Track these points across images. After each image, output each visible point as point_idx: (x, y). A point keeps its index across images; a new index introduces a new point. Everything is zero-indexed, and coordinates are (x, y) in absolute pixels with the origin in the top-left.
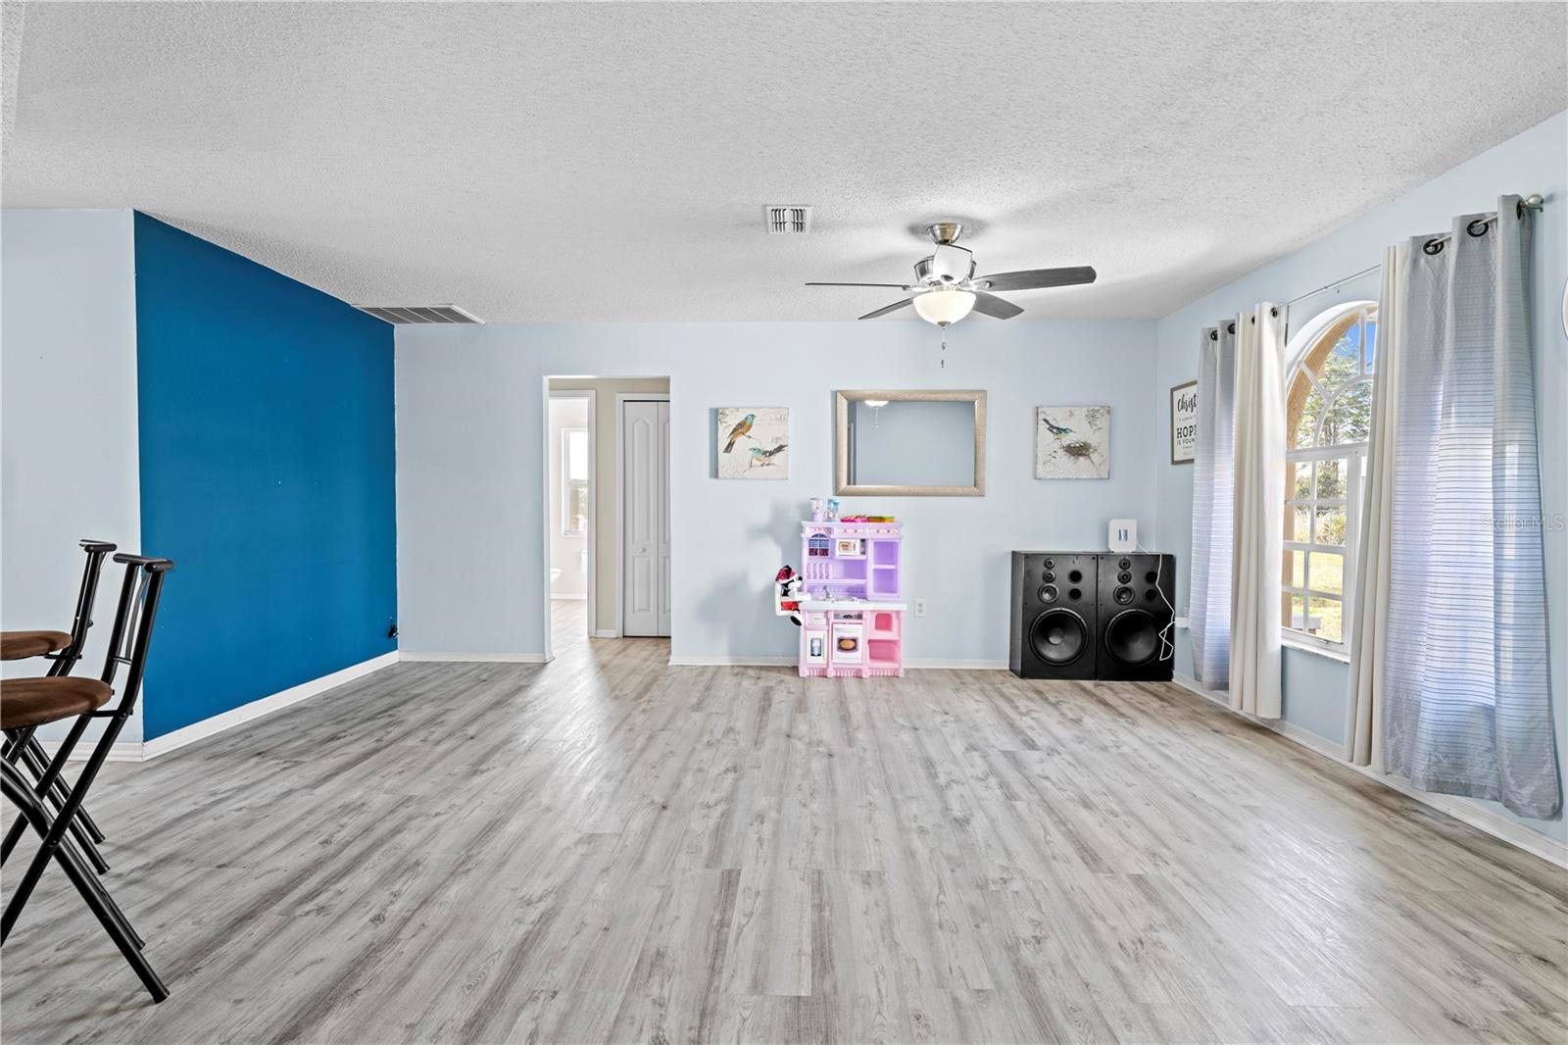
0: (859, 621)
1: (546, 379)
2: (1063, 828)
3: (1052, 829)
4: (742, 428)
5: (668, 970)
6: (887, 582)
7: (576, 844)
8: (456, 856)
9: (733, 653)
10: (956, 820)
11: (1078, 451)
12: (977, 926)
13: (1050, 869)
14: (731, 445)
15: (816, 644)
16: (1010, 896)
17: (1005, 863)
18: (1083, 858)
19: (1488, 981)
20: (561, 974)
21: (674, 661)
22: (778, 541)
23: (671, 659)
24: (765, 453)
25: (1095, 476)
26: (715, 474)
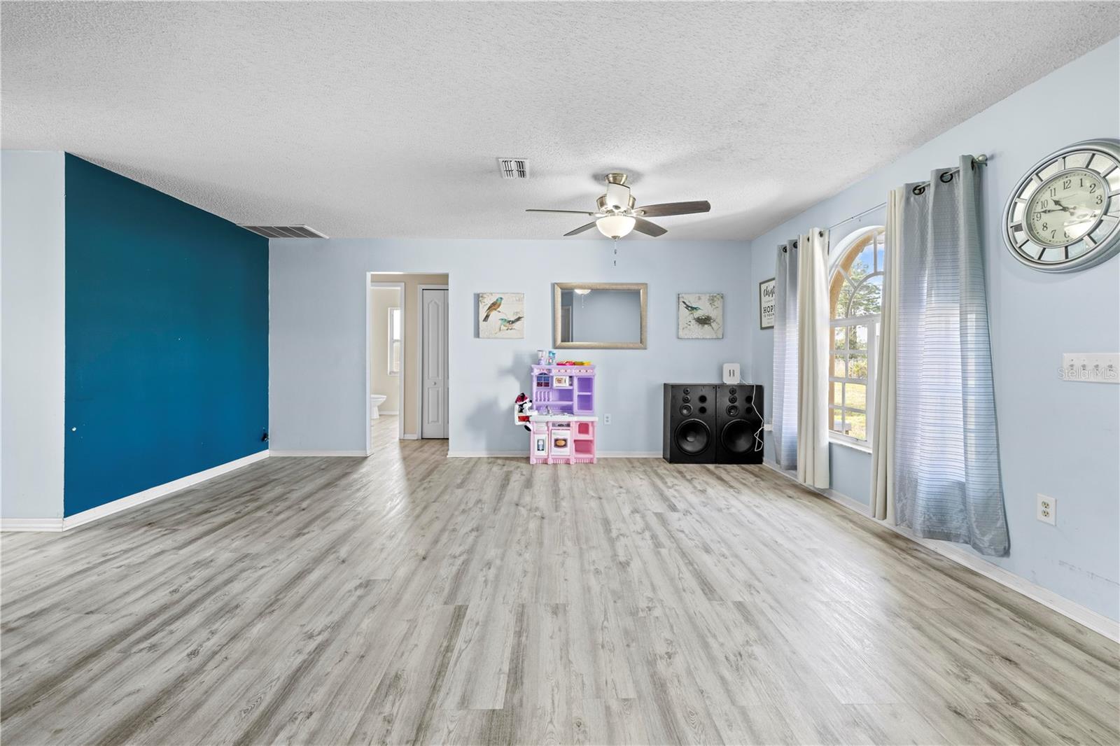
0: (568, 428)
1: (369, 275)
2: (691, 568)
3: (684, 569)
4: (494, 306)
5: (401, 689)
6: (586, 403)
7: (356, 589)
8: (268, 600)
9: (489, 449)
10: (620, 563)
11: (704, 321)
12: (628, 646)
13: (681, 599)
14: (487, 317)
15: (541, 443)
16: (653, 621)
17: (650, 595)
18: (703, 590)
19: (975, 678)
20: (319, 696)
21: (451, 454)
22: (517, 378)
23: (449, 453)
24: (509, 322)
25: (714, 337)
26: (477, 335)
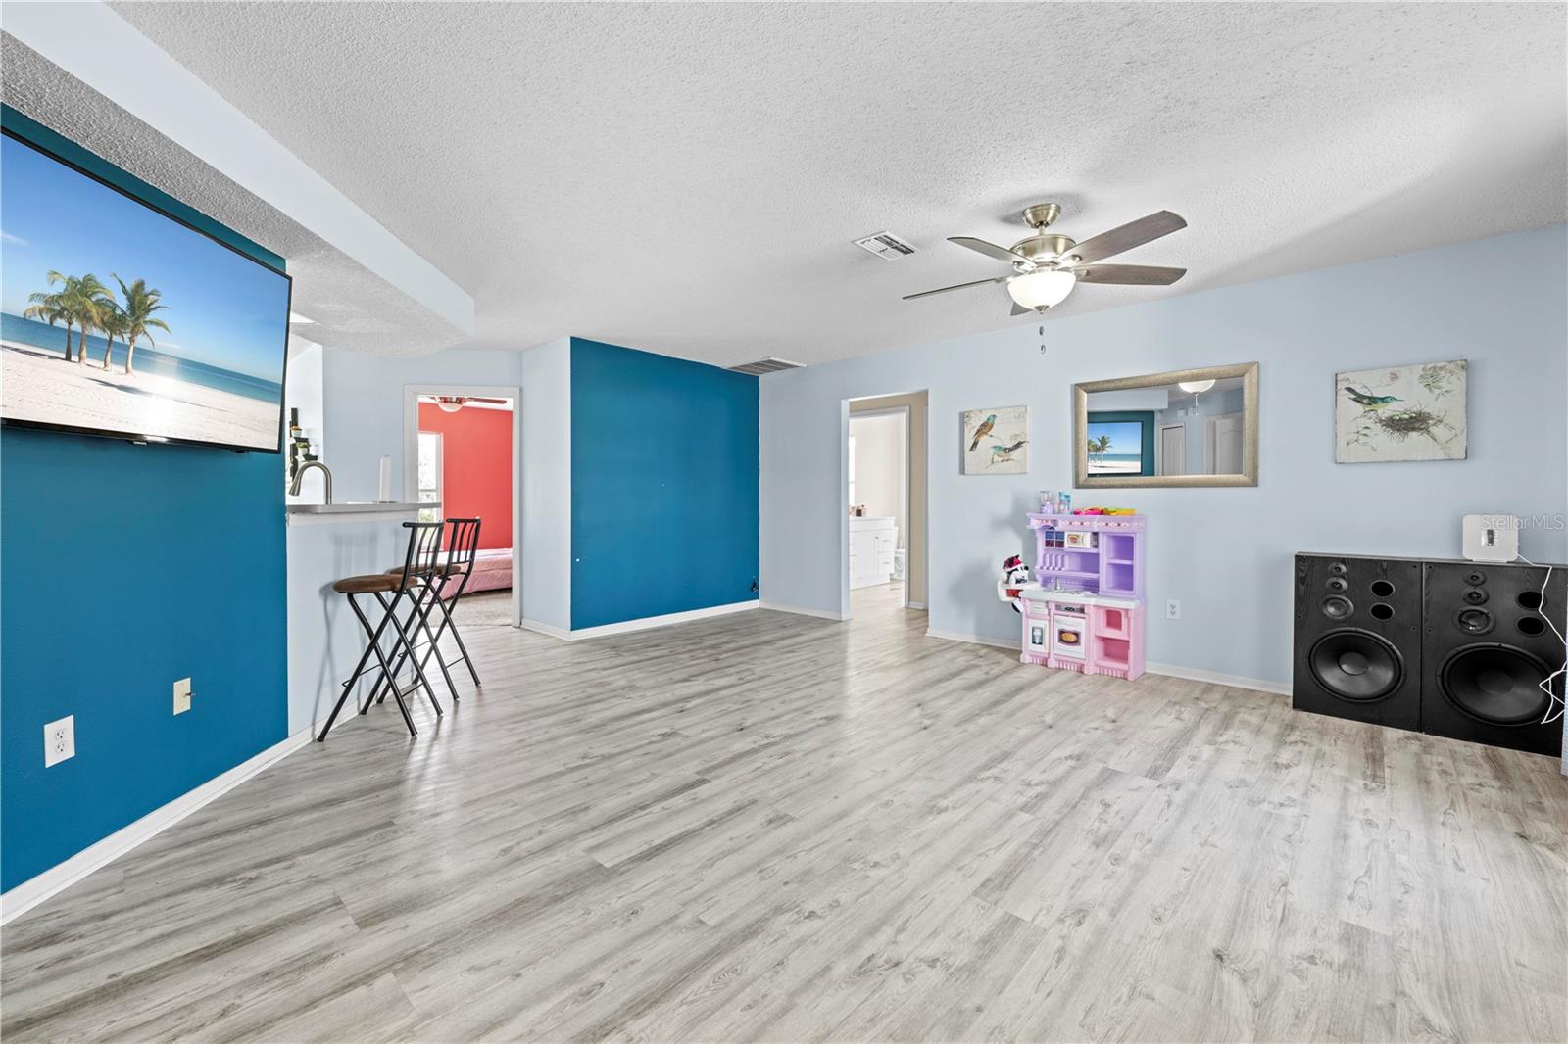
0: (1082, 615)
1: (845, 404)
4: (985, 428)
6: (1125, 578)
9: (979, 632)
11: (1411, 423)
14: (975, 444)
15: (1037, 633)
21: (931, 632)
23: (929, 629)
24: (1005, 449)
25: (1440, 456)
26: (962, 471)
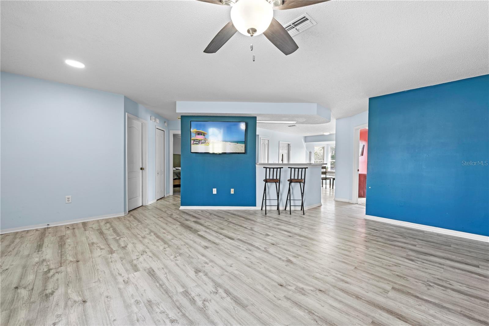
13: (164, 265)
